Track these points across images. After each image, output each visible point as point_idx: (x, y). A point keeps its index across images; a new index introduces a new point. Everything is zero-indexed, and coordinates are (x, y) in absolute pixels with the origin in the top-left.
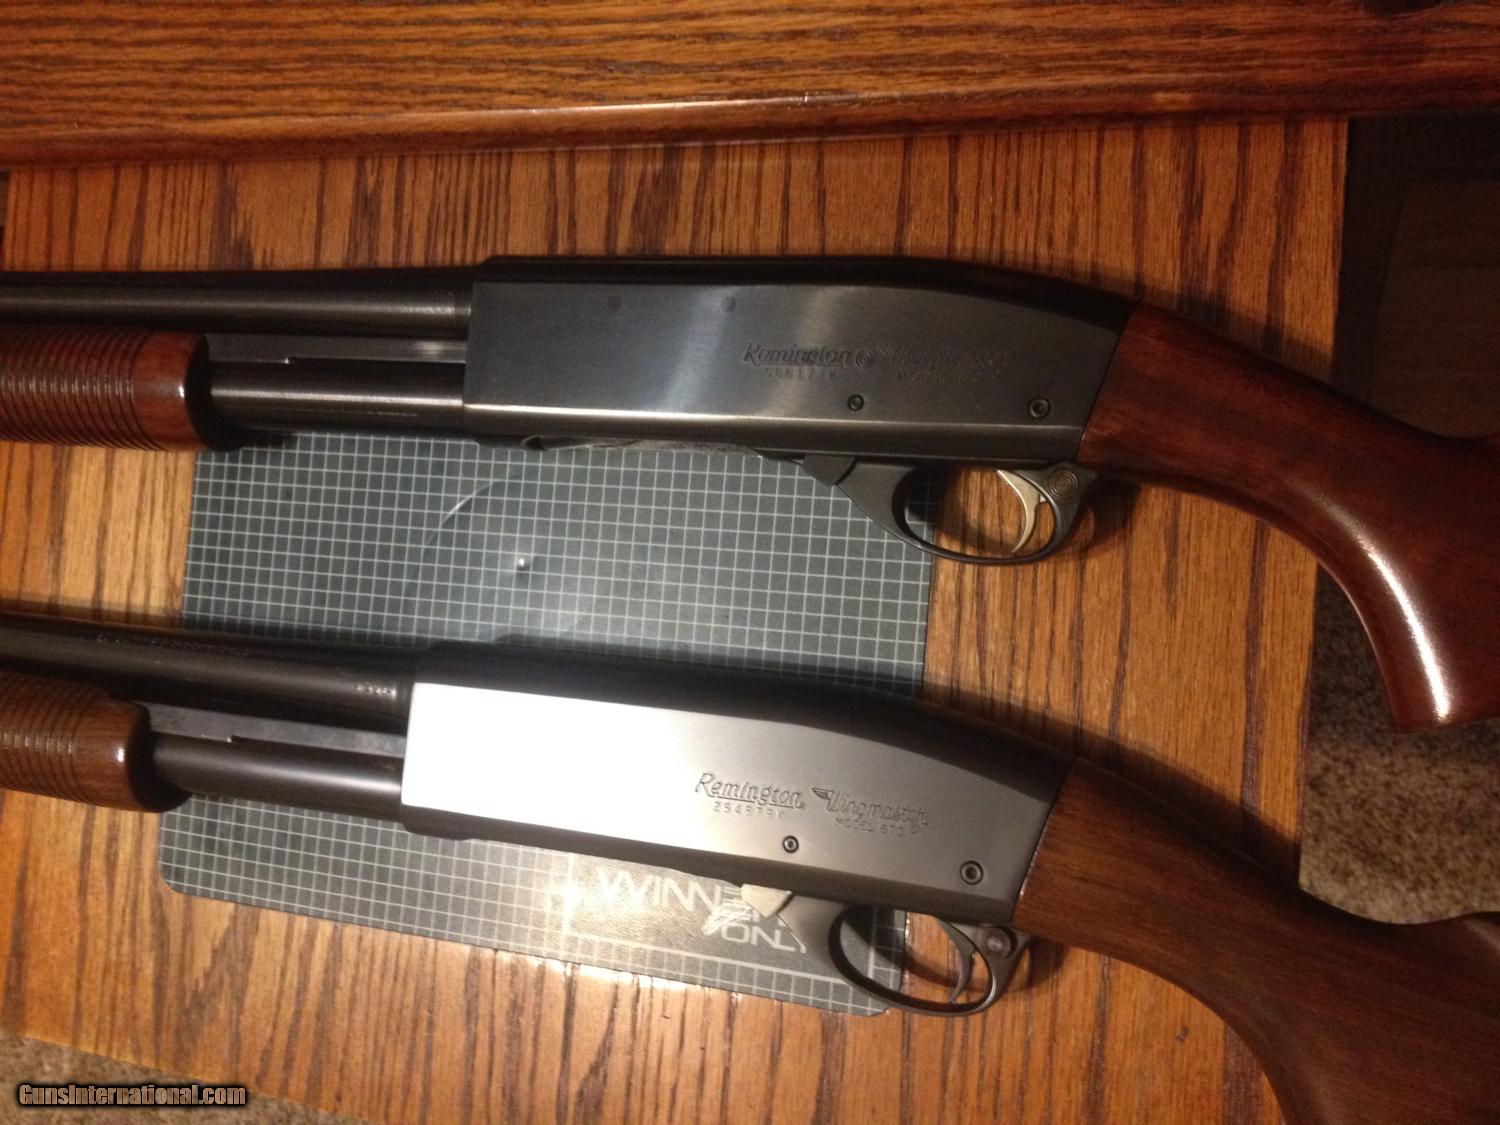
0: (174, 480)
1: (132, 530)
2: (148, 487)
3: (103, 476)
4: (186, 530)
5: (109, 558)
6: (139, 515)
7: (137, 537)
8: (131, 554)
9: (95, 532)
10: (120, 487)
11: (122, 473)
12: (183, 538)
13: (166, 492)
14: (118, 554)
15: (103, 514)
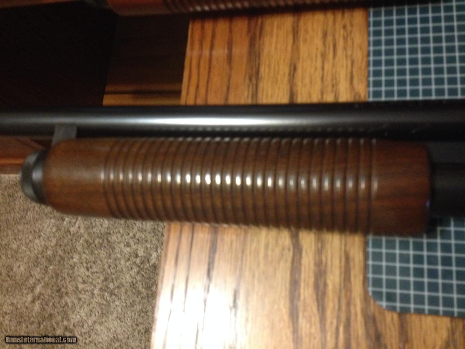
0: (351, 32)
1: (319, 64)
2: (330, 38)
3: (291, 37)
4: (365, 59)
5: (299, 84)
6: (324, 56)
7: (323, 68)
8: (319, 80)
9: (287, 71)
10: (305, 41)
11: (306, 31)
12: (364, 65)
13: (345, 39)
14: (307, 80)
15: (292, 58)
